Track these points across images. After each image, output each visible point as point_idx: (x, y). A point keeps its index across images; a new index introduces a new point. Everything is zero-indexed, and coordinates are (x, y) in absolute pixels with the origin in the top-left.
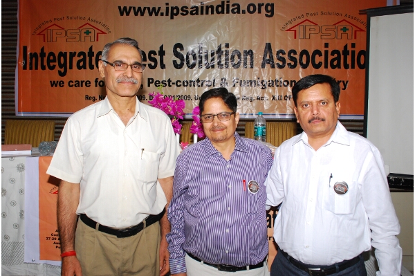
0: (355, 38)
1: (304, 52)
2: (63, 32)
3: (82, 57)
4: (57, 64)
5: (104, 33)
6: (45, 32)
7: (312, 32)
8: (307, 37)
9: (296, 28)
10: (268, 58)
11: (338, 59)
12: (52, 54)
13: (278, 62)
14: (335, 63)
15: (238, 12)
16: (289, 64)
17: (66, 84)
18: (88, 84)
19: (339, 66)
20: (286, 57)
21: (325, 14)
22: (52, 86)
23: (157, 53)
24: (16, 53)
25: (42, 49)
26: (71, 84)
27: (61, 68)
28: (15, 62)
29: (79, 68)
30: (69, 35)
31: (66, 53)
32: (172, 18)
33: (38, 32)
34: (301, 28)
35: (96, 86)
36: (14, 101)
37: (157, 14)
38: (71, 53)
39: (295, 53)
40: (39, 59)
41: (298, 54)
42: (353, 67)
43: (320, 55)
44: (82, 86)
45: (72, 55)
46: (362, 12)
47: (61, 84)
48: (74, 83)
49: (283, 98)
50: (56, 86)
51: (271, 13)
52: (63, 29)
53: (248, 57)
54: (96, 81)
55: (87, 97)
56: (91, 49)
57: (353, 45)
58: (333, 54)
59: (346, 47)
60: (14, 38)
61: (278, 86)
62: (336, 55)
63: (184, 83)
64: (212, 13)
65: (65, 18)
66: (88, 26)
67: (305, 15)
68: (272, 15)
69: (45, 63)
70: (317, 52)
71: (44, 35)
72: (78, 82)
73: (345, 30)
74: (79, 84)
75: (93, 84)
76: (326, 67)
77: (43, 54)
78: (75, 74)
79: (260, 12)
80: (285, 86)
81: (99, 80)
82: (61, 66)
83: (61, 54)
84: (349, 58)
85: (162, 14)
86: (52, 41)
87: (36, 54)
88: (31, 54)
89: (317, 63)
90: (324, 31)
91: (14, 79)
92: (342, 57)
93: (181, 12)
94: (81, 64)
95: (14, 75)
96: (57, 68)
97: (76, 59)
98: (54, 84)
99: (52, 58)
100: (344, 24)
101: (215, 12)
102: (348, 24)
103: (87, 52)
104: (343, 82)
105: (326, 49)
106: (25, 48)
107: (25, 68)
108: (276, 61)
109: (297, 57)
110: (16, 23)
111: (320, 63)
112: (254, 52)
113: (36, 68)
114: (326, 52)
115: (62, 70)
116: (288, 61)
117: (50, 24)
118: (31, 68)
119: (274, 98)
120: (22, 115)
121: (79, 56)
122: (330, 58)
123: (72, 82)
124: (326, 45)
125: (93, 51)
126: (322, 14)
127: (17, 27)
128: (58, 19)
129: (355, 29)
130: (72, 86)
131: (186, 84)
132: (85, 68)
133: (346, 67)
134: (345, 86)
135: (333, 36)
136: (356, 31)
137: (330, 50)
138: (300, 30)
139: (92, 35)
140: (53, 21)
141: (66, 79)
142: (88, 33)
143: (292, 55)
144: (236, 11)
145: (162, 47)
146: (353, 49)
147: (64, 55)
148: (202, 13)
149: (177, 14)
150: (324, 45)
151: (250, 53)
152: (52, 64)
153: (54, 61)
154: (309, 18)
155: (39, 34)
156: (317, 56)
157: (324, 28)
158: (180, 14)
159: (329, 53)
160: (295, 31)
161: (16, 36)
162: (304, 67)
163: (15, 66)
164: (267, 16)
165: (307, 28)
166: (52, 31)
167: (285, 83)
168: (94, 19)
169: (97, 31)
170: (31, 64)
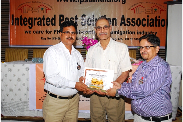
0: (160, 13)
1: (139, 19)
2: (31, 8)
3: (40, 20)
4: (28, 23)
5: (50, 9)
6: (22, 8)
7: (142, 11)
8: (140, 12)
9: (135, 9)
10: (123, 21)
11: (153, 22)
12: (25, 18)
13: (127, 23)
14: (152, 24)
15: (110, 1)
16: (132, 25)
17: (32, 32)
18: (42, 32)
19: (153, 25)
20: (131, 21)
21: (148, 3)
22: (26, 33)
23: (74, 19)
24: (9, 18)
25: (21, 16)
26: (35, 32)
27: (30, 25)
28: (9, 22)
29: (38, 25)
30: (33, 10)
31: (32, 18)
32: (81, 3)
33: (19, 8)
34: (137, 9)
35: (46, 33)
36: (8, 40)
37: (74, 1)
38: (34, 18)
39: (135, 20)
40: (20, 21)
41: (136, 20)
42: (159, 26)
43: (145, 21)
44: (40, 33)
45: (35, 19)
46: (165, 3)
47: (30, 32)
48: (36, 32)
49: (129, 39)
50: (27, 33)
51: (124, 2)
52: (30, 7)
53: (114, 21)
54: (46, 31)
55: (42, 38)
56: (44, 16)
57: (159, 17)
58: (150, 20)
59: (156, 17)
60: (8, 11)
61: (127, 34)
62: (152, 21)
63: (86, 32)
64: (99, 1)
65: (32, 2)
66: (42, 6)
67: (139, 3)
68: (125, 3)
69: (22, 22)
70: (144, 19)
71: (22, 10)
72: (38, 31)
73: (156, 10)
74: (38, 32)
75: (45, 32)
76: (148, 26)
77: (21, 18)
78: (36, 28)
79: (119, 1)
80: (130, 34)
81: (47, 31)
82: (30, 24)
83: (30, 19)
84: (157, 22)
85: (76, 1)
86: (25, 12)
87: (18, 18)
88: (16, 18)
89: (144, 24)
90: (147, 10)
91: (8, 30)
92: (155, 22)
93: (84, 0)
94: (39, 23)
95: (8, 28)
96: (28, 25)
97: (37, 21)
98: (26, 32)
99: (25, 20)
100: (155, 7)
101: (100, 1)
102: (157, 7)
103: (42, 17)
104: (155, 32)
105: (148, 18)
106: (13, 16)
107: (13, 25)
108: (126, 23)
109: (135, 21)
110: (9, 4)
111: (145, 24)
112: (117, 19)
113: (18, 25)
114: (148, 19)
115: (30, 26)
116: (131, 23)
117: (24, 5)
118: (16, 25)
119: (125, 39)
120: (12, 46)
121: (38, 19)
122: (149, 22)
123: (35, 31)
124: (148, 16)
125: (45, 17)
126: (146, 3)
127: (9, 6)
128: (29, 3)
129: (160, 9)
130: (35, 33)
131: (87, 32)
132: (41, 25)
133: (156, 26)
134: (156, 34)
135: (151, 12)
136: (160, 11)
137: (149, 18)
138: (137, 10)
139: (44, 10)
140: (26, 3)
141: (32, 30)
142: (42, 9)
143: (133, 20)
144: (109, 1)
145: (76, 16)
146: (159, 18)
147: (31, 19)
148: (94, 2)
149: (83, 1)
150: (147, 16)
151: (115, 19)
152: (25, 23)
153: (27, 21)
154: (141, 4)
155: (19, 9)
156: (144, 21)
157: (147, 9)
158: (84, 2)
159: (149, 20)
160: (135, 10)
161: (9, 10)
162: (138, 26)
163: (9, 24)
164: (122, 3)
165: (140, 9)
166: (25, 8)
167: (131, 33)
168: (45, 3)
169: (47, 8)
170: (16, 23)
